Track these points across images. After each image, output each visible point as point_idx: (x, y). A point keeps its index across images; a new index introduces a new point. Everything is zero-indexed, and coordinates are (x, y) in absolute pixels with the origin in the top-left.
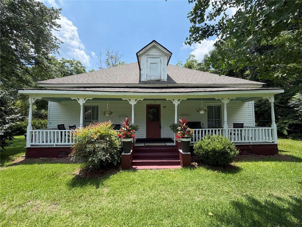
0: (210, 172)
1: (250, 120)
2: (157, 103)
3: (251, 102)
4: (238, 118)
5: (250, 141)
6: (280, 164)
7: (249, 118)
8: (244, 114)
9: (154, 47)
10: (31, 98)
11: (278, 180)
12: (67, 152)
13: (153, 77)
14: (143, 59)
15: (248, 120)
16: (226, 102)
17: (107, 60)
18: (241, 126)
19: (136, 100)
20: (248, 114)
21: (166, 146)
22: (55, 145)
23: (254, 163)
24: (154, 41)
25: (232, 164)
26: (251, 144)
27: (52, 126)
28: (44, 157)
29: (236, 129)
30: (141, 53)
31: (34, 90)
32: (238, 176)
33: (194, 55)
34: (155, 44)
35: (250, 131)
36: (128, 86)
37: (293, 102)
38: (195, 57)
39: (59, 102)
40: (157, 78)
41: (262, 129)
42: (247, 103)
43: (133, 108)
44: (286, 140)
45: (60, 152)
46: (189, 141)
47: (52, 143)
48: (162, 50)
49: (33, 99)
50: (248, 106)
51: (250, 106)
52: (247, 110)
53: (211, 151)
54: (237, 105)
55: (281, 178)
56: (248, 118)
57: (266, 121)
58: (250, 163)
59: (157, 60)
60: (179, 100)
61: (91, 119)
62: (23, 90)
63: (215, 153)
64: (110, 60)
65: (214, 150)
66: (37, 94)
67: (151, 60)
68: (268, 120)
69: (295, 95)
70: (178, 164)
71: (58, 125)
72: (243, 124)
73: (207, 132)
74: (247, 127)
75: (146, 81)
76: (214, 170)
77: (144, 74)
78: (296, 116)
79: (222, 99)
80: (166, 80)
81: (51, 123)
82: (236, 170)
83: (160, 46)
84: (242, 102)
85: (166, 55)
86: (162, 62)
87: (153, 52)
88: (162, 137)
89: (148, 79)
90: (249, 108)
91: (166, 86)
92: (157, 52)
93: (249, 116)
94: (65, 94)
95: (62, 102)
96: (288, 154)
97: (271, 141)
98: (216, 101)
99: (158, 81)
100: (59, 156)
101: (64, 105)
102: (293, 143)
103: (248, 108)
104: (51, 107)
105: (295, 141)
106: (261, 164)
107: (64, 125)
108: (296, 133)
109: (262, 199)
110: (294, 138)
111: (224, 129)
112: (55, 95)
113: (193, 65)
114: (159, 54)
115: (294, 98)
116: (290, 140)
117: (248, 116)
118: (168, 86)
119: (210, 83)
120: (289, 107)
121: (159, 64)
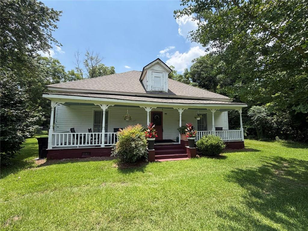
0: (210, 159)
2: (160, 110)
3: (226, 112)
5: (228, 139)
6: (247, 153)
7: (225, 124)
8: (222, 121)
9: (158, 63)
10: (54, 102)
11: (248, 161)
12: (90, 152)
13: (157, 88)
14: (149, 73)
16: (213, 112)
17: (86, 60)
18: (221, 129)
19: (151, 108)
20: (224, 121)
21: (174, 145)
22: (78, 147)
23: (233, 153)
24: (158, 59)
25: (220, 154)
26: (229, 141)
27: (59, 129)
28: (67, 158)
29: (218, 131)
30: (147, 67)
31: (60, 95)
32: (227, 160)
33: (173, 66)
34: (159, 61)
35: (226, 132)
36: (137, 95)
37: (250, 113)
38: (174, 68)
39: (68, 106)
40: (160, 90)
41: (235, 131)
42: (223, 112)
43: (148, 114)
44: (246, 140)
45: (83, 153)
46: (194, 140)
47: (75, 145)
48: (164, 67)
49: (55, 103)
50: (224, 115)
51: (225, 115)
52: (223, 118)
53: (209, 146)
54: (217, 114)
55: (249, 159)
56: (224, 124)
57: (232, 126)
58: (230, 154)
59: (160, 75)
61: (100, 123)
62: (49, 94)
63: (212, 147)
64: (89, 61)
65: (211, 145)
66: (60, 99)
67: (155, 74)
68: (234, 126)
69: (251, 108)
70: (186, 157)
71: (71, 129)
72: (222, 128)
73: (204, 133)
74: (224, 130)
75: (151, 91)
76: (213, 158)
77: (150, 85)
78: (252, 123)
79: (211, 109)
80: (167, 92)
81: (58, 127)
82: (224, 158)
83: (163, 63)
84: (221, 112)
85: (167, 71)
86: (164, 77)
87: (157, 68)
88: (164, 139)
89: (153, 90)
91: (168, 97)
92: (160, 68)
93: (225, 122)
94: (90, 100)
95: (71, 106)
96: (249, 148)
97: (240, 139)
98: (207, 111)
99: (161, 92)
100: (82, 156)
101: (73, 109)
102: (250, 141)
103: (224, 117)
104: (59, 111)
105: (251, 140)
106: (237, 153)
107: (74, 128)
108: (252, 135)
109: (244, 169)
110: (250, 139)
111: (212, 131)
112: (80, 101)
113: (173, 75)
114: (162, 70)
115: (251, 110)
116: (248, 140)
117: (224, 122)
119: (199, 96)
120: (248, 116)
121: (162, 78)
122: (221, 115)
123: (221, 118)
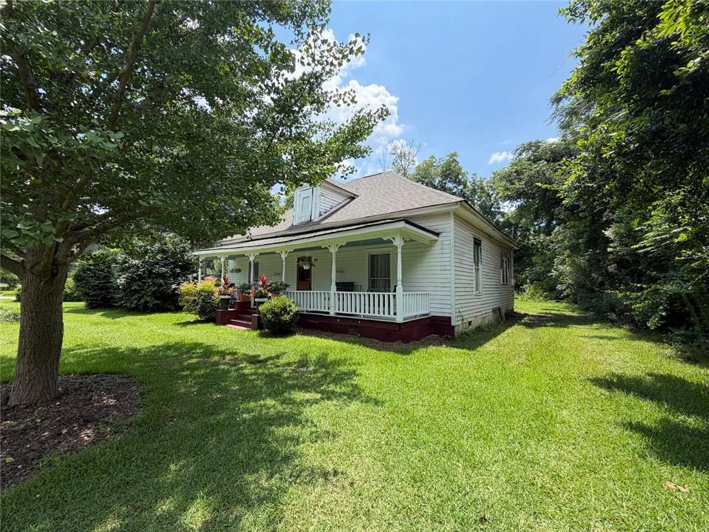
1: (444, 281)
4: (419, 276)
7: (443, 276)
8: (433, 268)
15: (440, 281)
20: (439, 268)
26: (361, 318)
51: (444, 251)
52: (439, 260)
54: (418, 250)
56: (439, 276)
60: (286, 253)
79: (330, 246)
80: (316, 221)
86: (314, 194)
89: (299, 222)
90: (444, 256)
91: (312, 229)
93: (443, 272)
99: (308, 223)
103: (441, 256)
117: (439, 272)
118: (314, 229)
121: (311, 197)
122: (432, 252)
123: (431, 260)
